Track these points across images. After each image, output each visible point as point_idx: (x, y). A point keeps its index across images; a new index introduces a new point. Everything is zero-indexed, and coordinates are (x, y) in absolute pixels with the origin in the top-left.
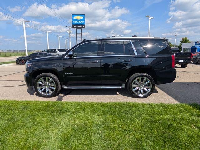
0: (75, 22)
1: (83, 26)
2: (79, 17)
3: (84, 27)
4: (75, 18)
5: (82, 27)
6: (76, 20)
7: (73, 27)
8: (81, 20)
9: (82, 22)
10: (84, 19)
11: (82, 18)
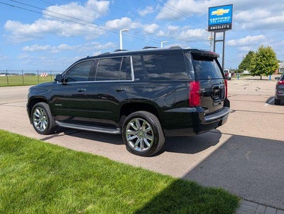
0: (213, 21)
1: (228, 27)
2: (221, 12)
3: (230, 28)
4: (214, 13)
5: (226, 29)
6: (215, 16)
7: (210, 30)
8: (225, 15)
9: (227, 19)
10: (230, 14)
11: (227, 11)
